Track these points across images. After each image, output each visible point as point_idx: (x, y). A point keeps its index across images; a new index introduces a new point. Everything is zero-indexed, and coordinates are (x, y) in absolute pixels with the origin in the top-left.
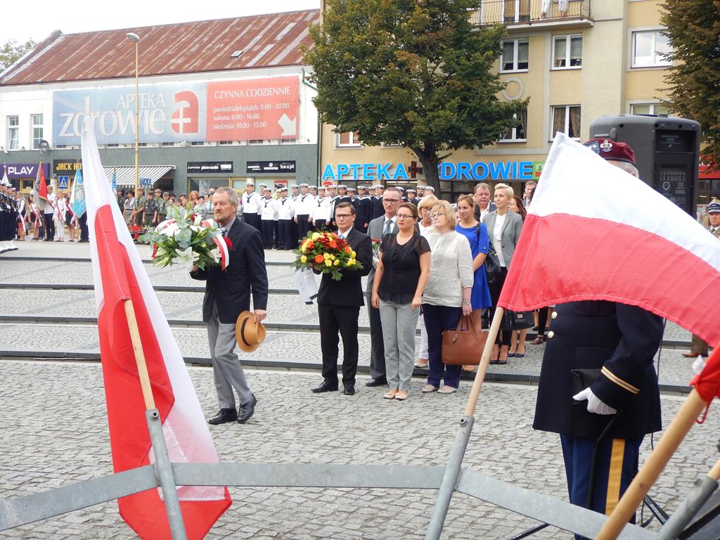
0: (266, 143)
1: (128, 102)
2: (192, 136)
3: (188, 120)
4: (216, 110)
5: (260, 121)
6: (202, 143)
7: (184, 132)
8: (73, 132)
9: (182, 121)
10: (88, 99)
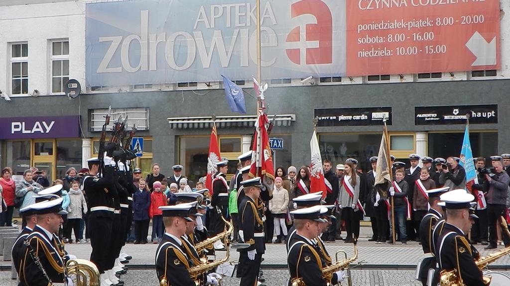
0: (446, 78)
1: (213, 17)
2: (321, 69)
3: (315, 44)
4: (361, 28)
5: (435, 43)
6: (339, 79)
7: (308, 63)
8: (121, 65)
9: (304, 45)
10: (144, 14)
